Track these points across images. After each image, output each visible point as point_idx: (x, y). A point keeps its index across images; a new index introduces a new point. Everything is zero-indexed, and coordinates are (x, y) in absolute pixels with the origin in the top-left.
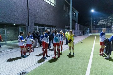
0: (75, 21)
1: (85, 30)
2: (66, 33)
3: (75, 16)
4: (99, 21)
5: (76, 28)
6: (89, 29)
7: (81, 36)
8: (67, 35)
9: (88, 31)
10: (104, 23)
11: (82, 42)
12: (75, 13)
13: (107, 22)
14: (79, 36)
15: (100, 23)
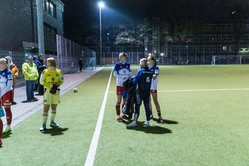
0: (55, 30)
1: (86, 56)
2: (25, 66)
3: (55, 15)
4: (117, 34)
5: (59, 50)
6: (94, 53)
7: (73, 73)
8: (28, 70)
9: (94, 59)
10: (129, 39)
11: (75, 91)
12: (55, 6)
13: (135, 38)
14: (69, 73)
15: (120, 39)
